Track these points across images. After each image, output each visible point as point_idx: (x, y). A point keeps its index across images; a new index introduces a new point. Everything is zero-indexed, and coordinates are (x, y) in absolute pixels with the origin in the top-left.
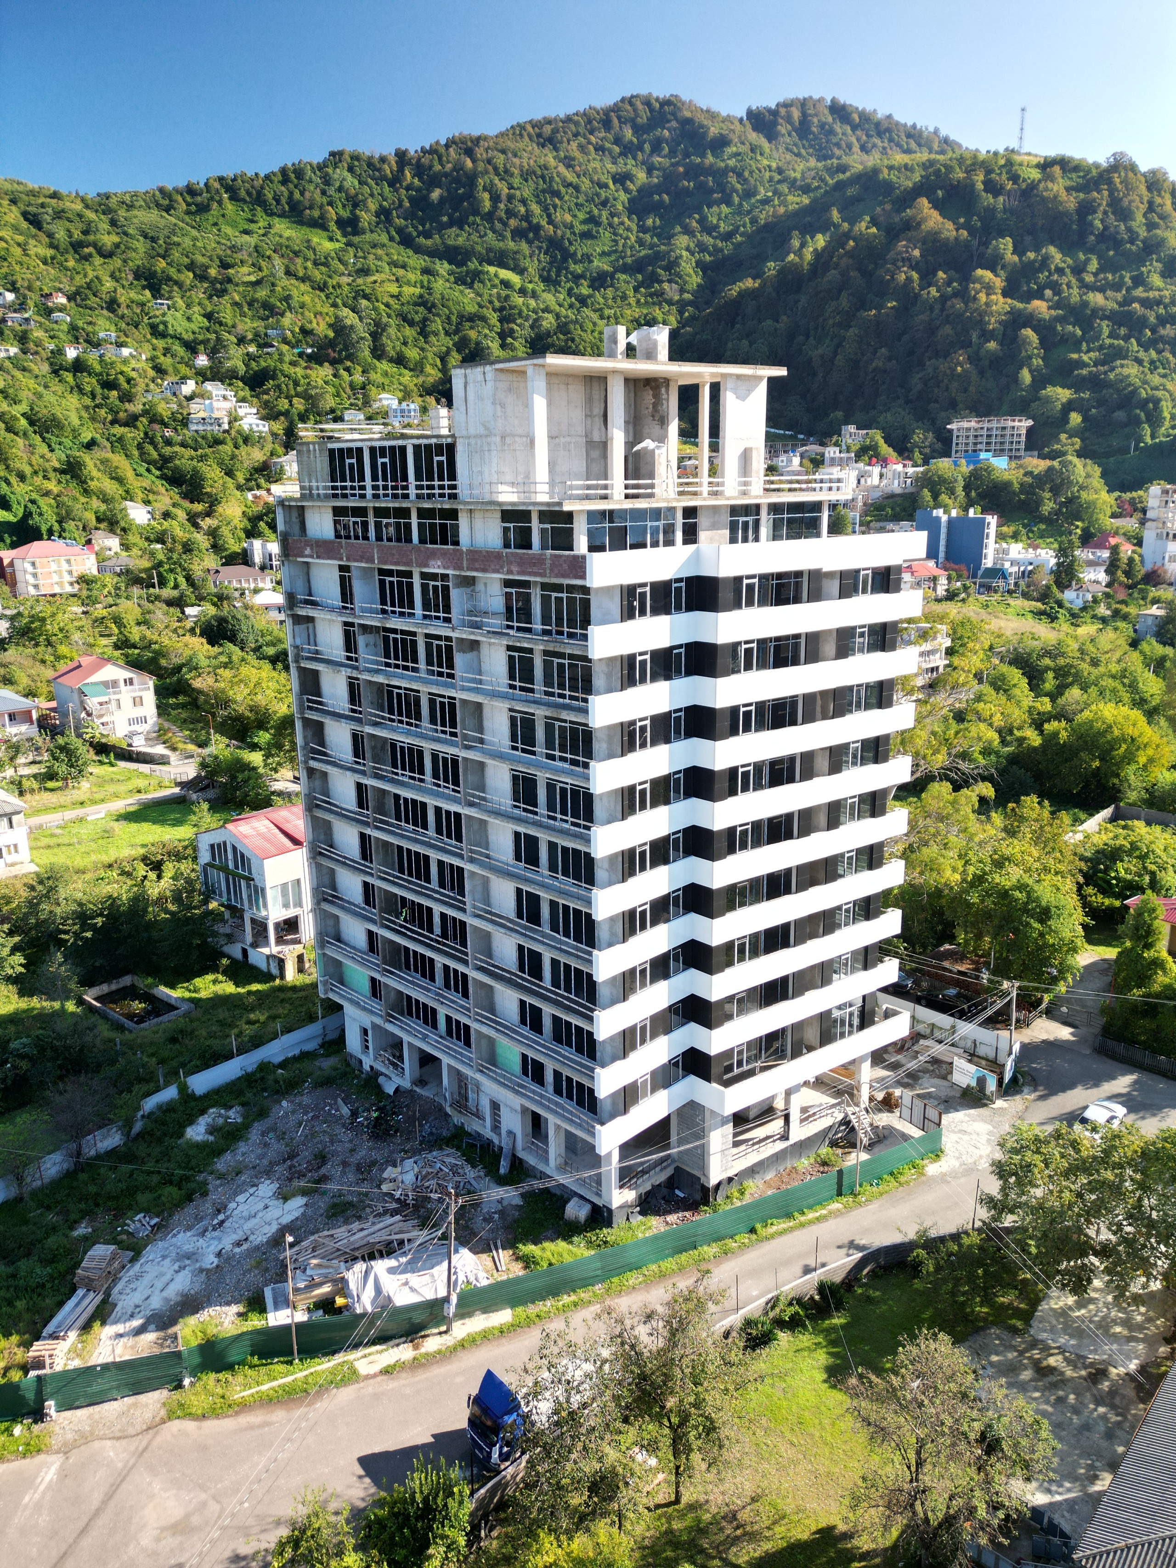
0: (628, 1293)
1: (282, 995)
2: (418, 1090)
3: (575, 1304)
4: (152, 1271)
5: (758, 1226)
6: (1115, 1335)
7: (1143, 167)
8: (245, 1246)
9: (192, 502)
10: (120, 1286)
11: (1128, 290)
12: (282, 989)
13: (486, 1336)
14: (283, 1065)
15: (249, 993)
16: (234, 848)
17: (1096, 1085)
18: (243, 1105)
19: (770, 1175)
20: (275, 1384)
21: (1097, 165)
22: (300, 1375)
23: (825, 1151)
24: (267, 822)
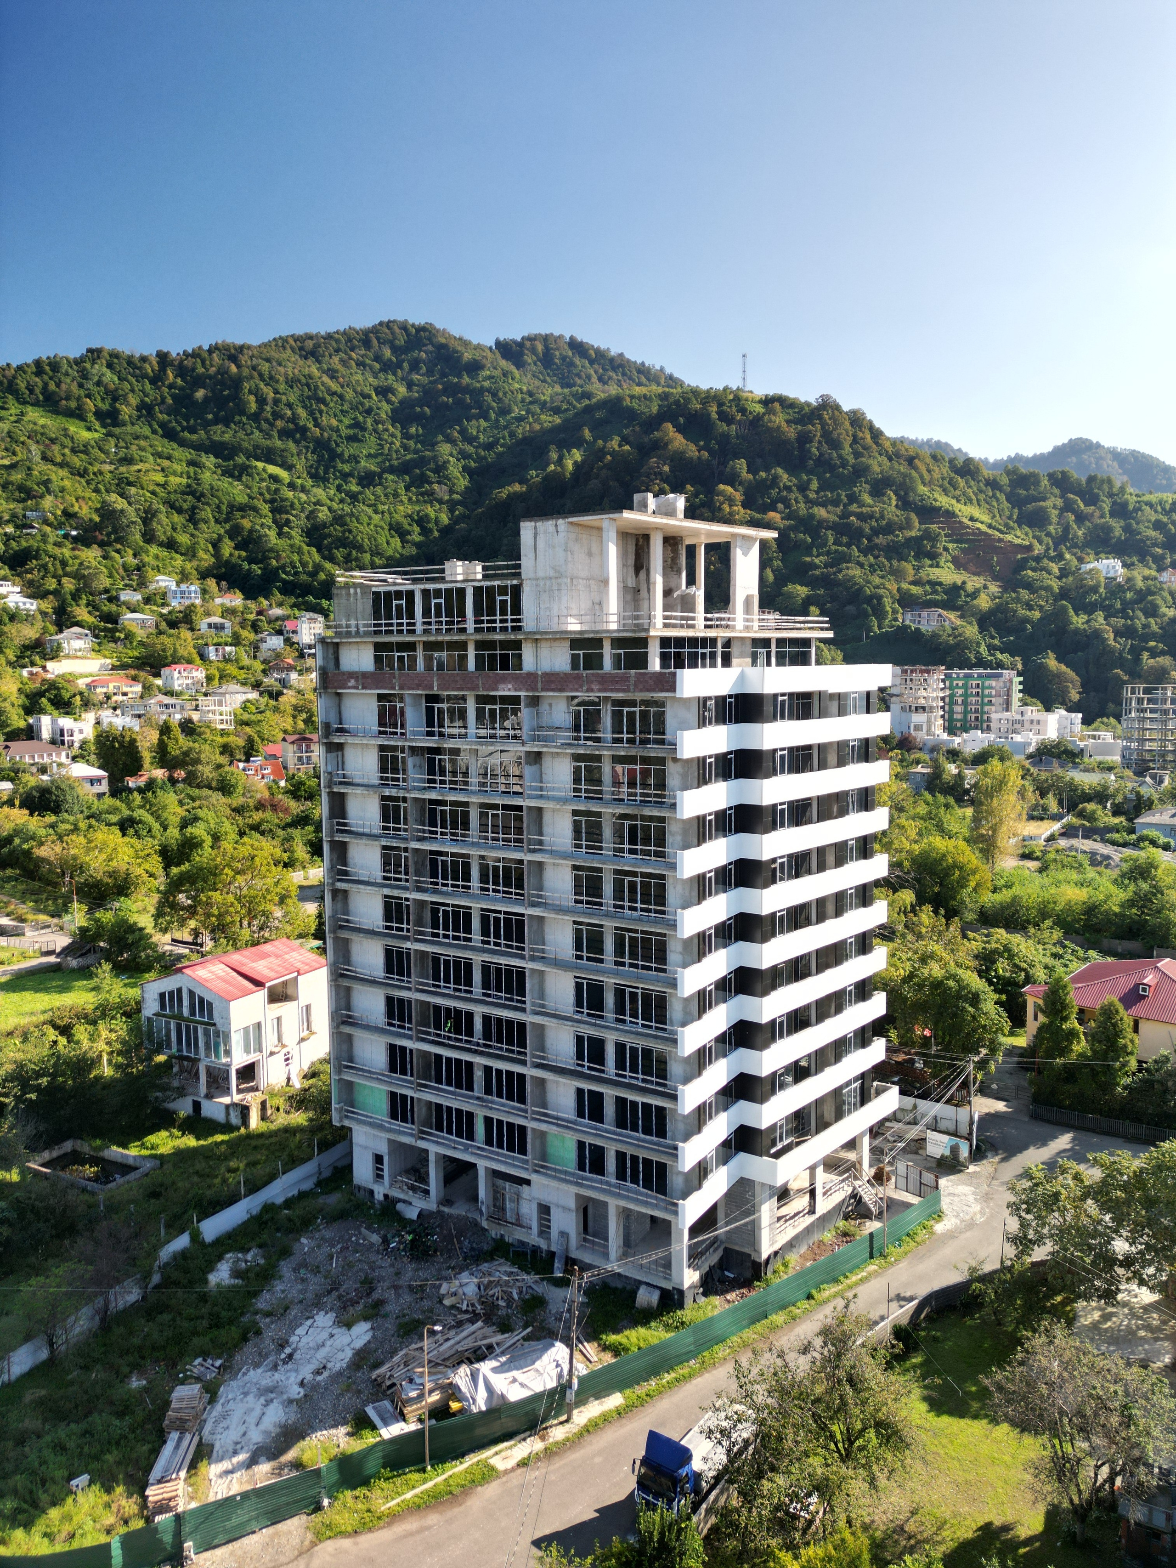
0: (721, 1365)
1: (254, 1143)
2: (446, 1210)
4: (238, 1410)
5: (814, 1292)
6: (1142, 1338)
7: (846, 408)
8: (326, 1374)
10: (208, 1427)
11: (845, 505)
12: (249, 1136)
13: (606, 1419)
14: (288, 1203)
15: (216, 1143)
16: (191, 993)
17: (1045, 1144)
19: (803, 1249)
20: (417, 1491)
21: (808, 404)
22: (440, 1479)
23: (841, 1224)
24: (222, 966)
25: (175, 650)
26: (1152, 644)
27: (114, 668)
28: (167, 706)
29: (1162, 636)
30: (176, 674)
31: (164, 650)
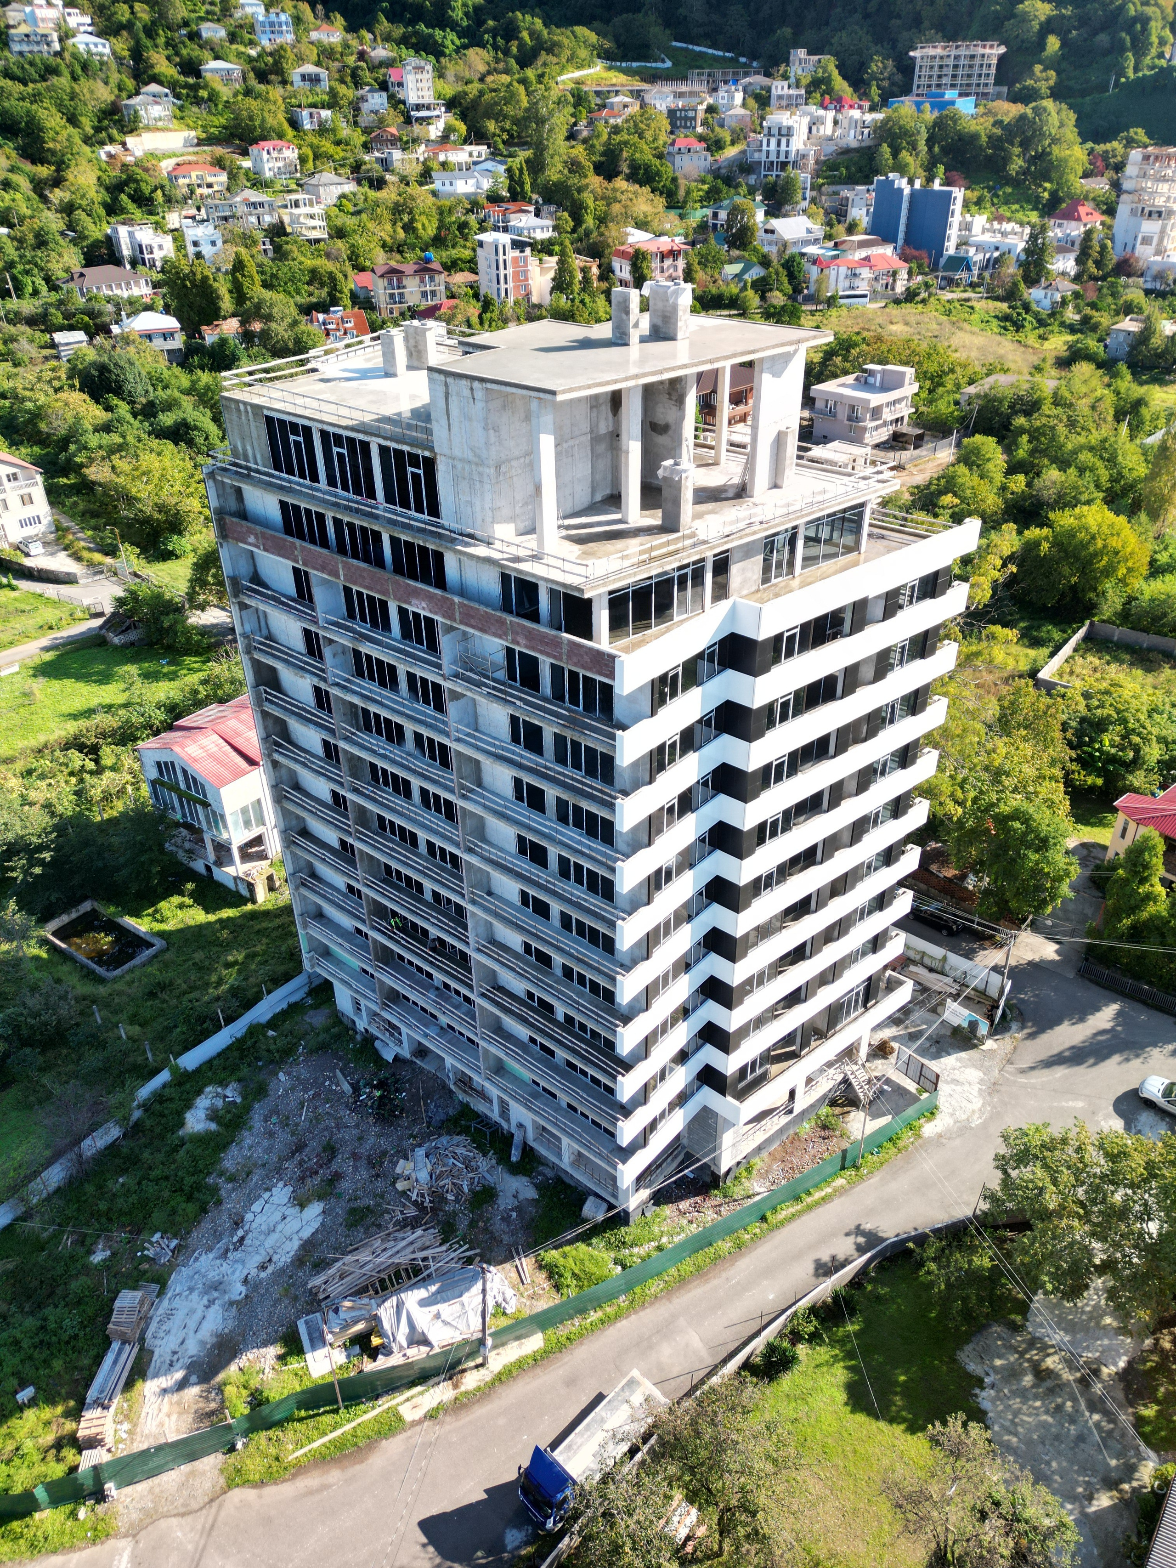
0: (652, 1304)
1: (257, 925)
2: (418, 1062)
3: (602, 1322)
4: (181, 1308)
5: (768, 1214)
6: (1105, 1328)
8: (270, 1270)
9: (34, 163)
10: (152, 1328)
12: (254, 916)
13: (520, 1367)
14: (273, 1021)
15: (220, 921)
16: (185, 772)
17: (1082, 1019)
18: (239, 1080)
19: (775, 1145)
20: (326, 1439)
22: (348, 1427)
23: (825, 1110)
24: (216, 737)
25: (263, 120)
27: (200, 143)
28: (254, 205)
30: (265, 156)
31: (251, 118)
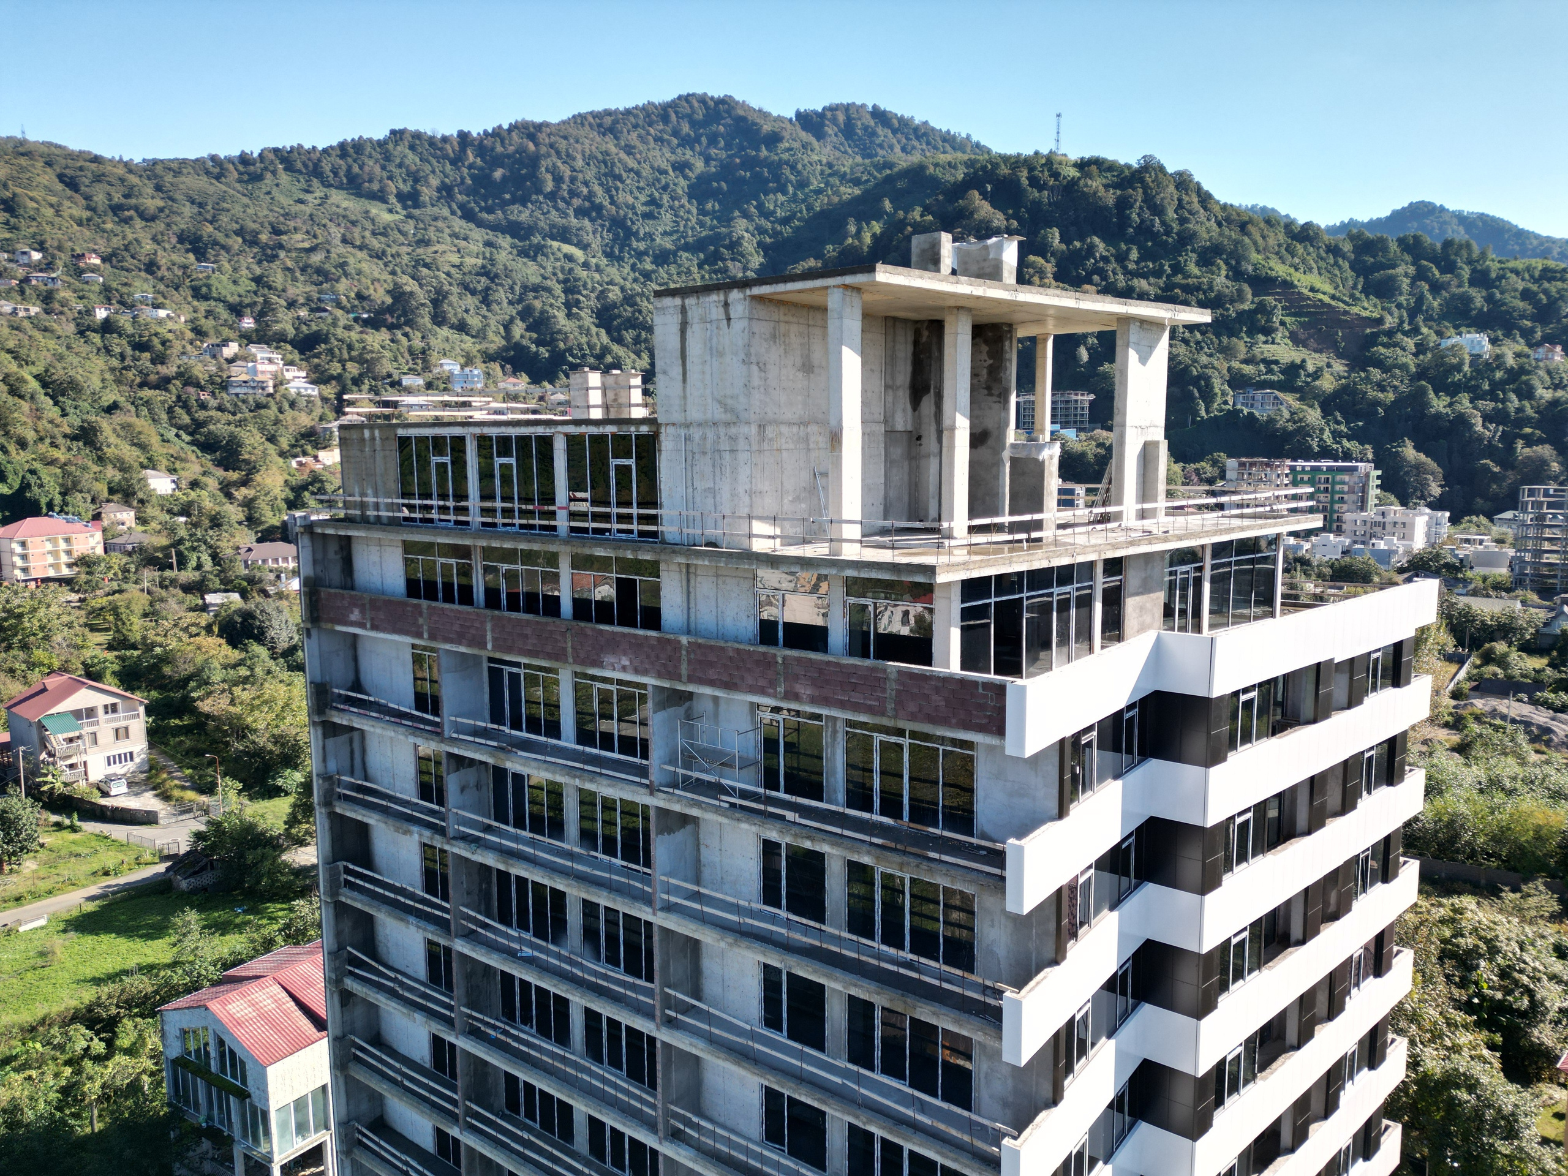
7: (1170, 169)
9: (226, 470)
11: (1168, 276)
16: (221, 1043)
21: (1128, 166)
24: (277, 989)
26: (1528, 430)
29: (1540, 421)
